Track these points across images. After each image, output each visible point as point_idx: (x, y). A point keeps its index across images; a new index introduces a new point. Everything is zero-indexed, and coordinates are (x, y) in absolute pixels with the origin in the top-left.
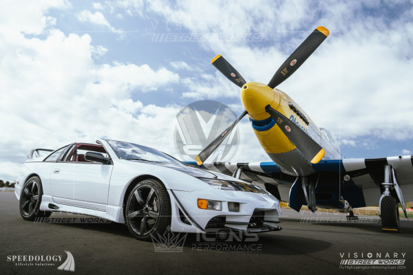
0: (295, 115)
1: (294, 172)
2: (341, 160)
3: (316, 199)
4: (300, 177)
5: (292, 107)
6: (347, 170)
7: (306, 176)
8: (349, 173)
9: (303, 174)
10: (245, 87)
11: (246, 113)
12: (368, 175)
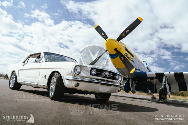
0: (127, 53)
1: (126, 76)
2: (146, 73)
3: (136, 88)
4: (129, 79)
6: (148, 77)
7: (132, 78)
8: (150, 78)
9: (130, 77)
10: (107, 40)
11: (107, 51)
12: (157, 79)
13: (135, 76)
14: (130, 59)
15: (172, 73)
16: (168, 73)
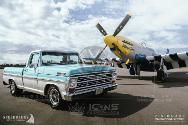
0: (125, 44)
2: (146, 57)
5: (123, 42)
6: (149, 60)
8: (151, 61)
9: (134, 62)
11: (107, 46)
13: (137, 61)
14: (129, 48)
15: (168, 55)
16: (164, 55)
